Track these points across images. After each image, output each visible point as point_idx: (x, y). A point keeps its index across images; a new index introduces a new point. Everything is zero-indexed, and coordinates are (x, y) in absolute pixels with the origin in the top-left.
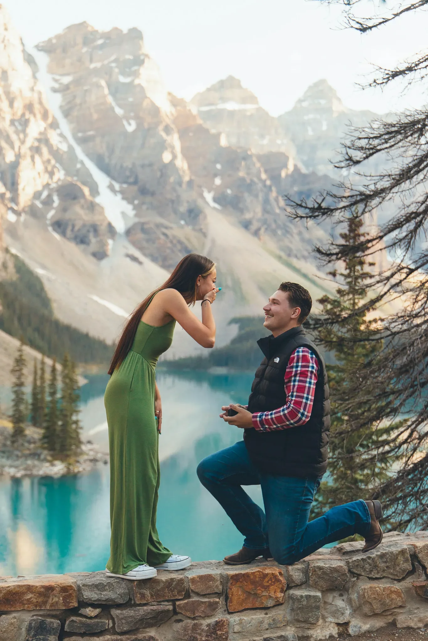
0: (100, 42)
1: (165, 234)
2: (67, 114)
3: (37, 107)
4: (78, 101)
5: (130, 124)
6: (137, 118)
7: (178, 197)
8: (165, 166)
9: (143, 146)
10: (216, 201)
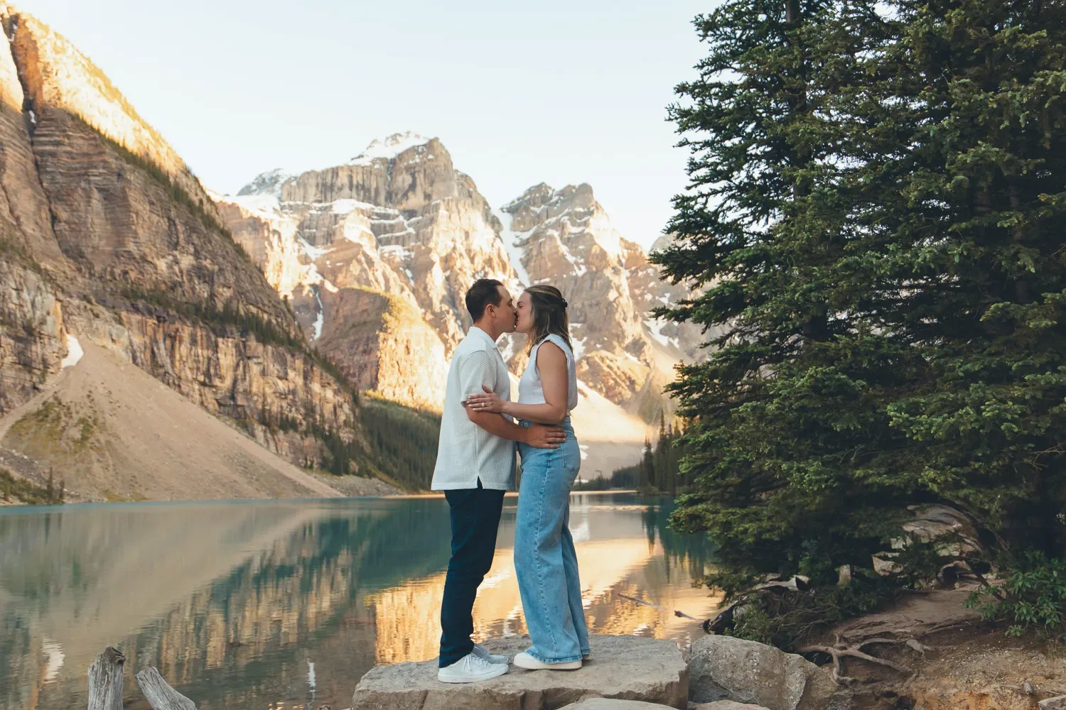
0: (555, 199)
1: (609, 367)
2: (526, 263)
3: (496, 261)
4: (534, 253)
5: (580, 269)
6: (587, 263)
7: (623, 332)
8: (610, 304)
9: (591, 287)
10: (662, 332)
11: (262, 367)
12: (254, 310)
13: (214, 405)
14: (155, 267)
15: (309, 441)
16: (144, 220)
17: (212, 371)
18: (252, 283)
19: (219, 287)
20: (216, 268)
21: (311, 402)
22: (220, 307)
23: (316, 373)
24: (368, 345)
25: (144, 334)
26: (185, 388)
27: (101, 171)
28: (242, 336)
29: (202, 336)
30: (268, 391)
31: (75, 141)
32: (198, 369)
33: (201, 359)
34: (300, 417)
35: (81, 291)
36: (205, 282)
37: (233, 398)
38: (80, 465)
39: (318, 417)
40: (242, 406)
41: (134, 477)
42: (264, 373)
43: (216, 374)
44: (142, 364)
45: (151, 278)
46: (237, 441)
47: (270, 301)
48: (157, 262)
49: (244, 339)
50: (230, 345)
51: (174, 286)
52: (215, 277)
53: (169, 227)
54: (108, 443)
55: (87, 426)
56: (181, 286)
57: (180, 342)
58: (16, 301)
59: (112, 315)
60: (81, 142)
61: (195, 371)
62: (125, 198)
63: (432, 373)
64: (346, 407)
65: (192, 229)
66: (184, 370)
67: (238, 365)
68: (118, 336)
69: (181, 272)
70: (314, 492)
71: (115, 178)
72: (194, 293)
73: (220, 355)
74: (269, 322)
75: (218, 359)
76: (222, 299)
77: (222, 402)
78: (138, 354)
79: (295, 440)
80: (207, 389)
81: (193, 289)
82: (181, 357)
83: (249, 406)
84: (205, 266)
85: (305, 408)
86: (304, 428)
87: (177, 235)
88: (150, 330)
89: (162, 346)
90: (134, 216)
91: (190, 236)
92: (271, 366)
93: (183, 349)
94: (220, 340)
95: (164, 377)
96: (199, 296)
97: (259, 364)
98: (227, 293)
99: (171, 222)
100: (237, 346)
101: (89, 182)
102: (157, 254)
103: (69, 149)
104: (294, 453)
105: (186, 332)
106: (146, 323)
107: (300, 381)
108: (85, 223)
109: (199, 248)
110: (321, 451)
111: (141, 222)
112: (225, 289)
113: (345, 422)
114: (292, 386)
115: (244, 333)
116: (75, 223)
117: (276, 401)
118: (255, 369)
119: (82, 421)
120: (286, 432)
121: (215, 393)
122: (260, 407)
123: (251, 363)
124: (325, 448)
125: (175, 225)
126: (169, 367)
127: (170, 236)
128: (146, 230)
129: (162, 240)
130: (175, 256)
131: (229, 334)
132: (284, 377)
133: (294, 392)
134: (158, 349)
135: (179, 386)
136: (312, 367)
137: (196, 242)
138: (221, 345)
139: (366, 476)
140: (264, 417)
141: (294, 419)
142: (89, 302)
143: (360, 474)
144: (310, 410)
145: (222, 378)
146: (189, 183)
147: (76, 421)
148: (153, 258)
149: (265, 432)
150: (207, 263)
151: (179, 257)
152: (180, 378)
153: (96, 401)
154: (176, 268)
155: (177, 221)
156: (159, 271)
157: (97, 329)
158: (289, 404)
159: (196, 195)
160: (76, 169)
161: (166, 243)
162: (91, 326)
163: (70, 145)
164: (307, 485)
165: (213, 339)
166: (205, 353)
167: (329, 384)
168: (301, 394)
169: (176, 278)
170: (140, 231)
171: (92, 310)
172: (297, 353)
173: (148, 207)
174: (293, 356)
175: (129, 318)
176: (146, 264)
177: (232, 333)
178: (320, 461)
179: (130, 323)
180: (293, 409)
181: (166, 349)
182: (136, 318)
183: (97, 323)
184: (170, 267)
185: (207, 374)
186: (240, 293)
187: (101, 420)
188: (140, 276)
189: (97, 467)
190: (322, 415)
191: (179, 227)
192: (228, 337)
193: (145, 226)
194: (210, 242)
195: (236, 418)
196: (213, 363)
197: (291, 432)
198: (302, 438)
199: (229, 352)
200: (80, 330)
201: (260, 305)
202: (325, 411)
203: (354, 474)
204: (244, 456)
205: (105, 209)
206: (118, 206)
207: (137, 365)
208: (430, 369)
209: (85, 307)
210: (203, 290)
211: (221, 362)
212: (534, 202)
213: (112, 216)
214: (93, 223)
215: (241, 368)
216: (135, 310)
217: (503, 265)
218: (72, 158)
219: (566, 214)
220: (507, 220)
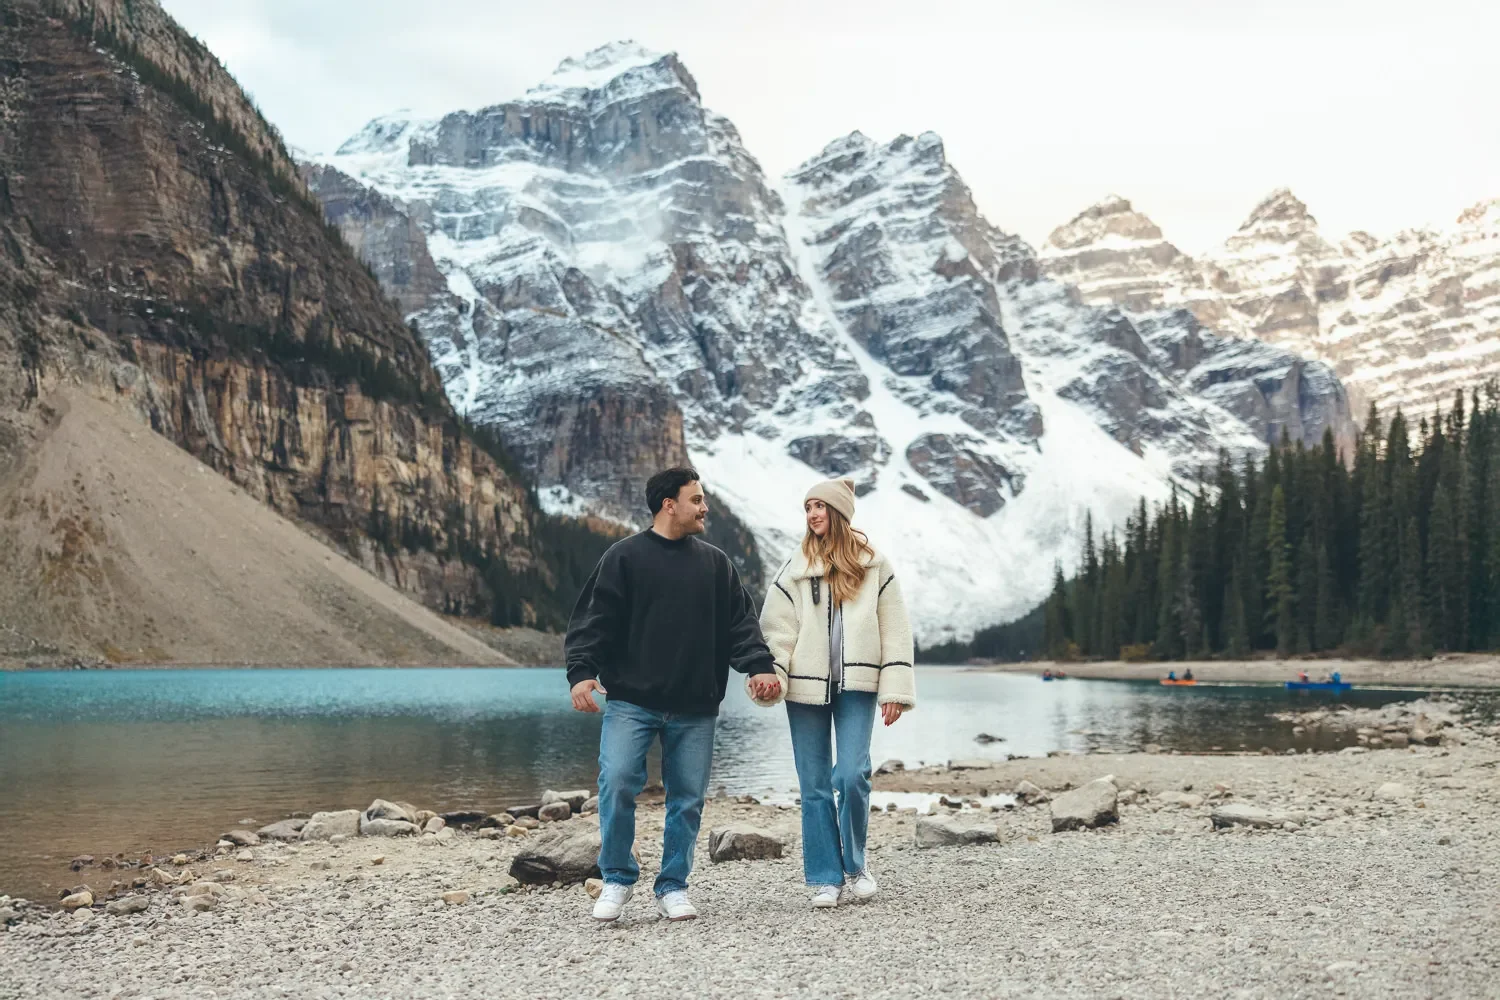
0: (877, 160)
1: (969, 453)
2: (827, 272)
10: (1063, 393)
11: (371, 439)
12: (358, 340)
13: (291, 502)
14: (189, 262)
15: (454, 567)
16: (169, 181)
17: (287, 444)
18: (355, 294)
19: (298, 300)
20: (293, 266)
21: (457, 500)
22: (300, 333)
23: (465, 451)
24: (555, 409)
25: (171, 378)
26: (241, 474)
27: (96, 95)
28: (338, 384)
29: (269, 383)
30: (381, 478)
32: (263, 440)
33: (268, 422)
34: (437, 526)
35: (65, 303)
36: (273, 290)
37: (322, 490)
38: (59, 600)
39: (468, 527)
40: (339, 505)
41: (151, 620)
42: (376, 450)
43: (294, 451)
44: (169, 429)
45: (182, 283)
46: (327, 563)
47: (386, 326)
48: (193, 256)
49: (341, 390)
50: (317, 400)
51: (221, 296)
52: (292, 282)
53: (212, 194)
54: (108, 562)
55: (73, 534)
56: (234, 298)
57: (232, 395)
59: (116, 345)
61: (258, 444)
62: (137, 142)
63: (664, 459)
64: (517, 512)
65: (251, 198)
66: (239, 441)
67: (331, 435)
68: (128, 383)
69: (233, 271)
70: (458, 652)
71: (118, 108)
72: (255, 310)
73: (302, 418)
74: (385, 360)
75: (298, 424)
76: (304, 320)
77: (306, 499)
78: (162, 413)
79: (429, 566)
80: (278, 475)
81: (253, 302)
82: (234, 418)
83: (350, 506)
84: (275, 262)
85: (444, 509)
86: (443, 545)
87: (225, 207)
88: (180, 372)
89: (201, 398)
90: (152, 173)
91: (247, 210)
92: (387, 437)
93: (237, 406)
94: (301, 391)
95: (207, 455)
96: (263, 314)
97: (366, 433)
98: (314, 310)
99: (216, 185)
100: (328, 402)
101: (76, 115)
102: (192, 240)
104: (427, 587)
105: (242, 376)
106: (175, 359)
107: (436, 464)
108: (70, 186)
109: (262, 230)
110: (474, 585)
111: (164, 185)
112: (309, 304)
113: (514, 536)
114: (422, 474)
115: (341, 380)
116: (54, 187)
117: (395, 497)
118: (359, 441)
119: (63, 523)
120: (413, 552)
121: (292, 482)
122: (369, 507)
123: (355, 431)
124: (480, 580)
125: (222, 190)
126: (213, 436)
127: (214, 210)
128: (174, 200)
129: (201, 216)
130: (222, 246)
131: (316, 380)
132: (410, 458)
133: (426, 483)
134: (196, 405)
135: (232, 470)
136: (457, 441)
137: (259, 220)
138: (302, 400)
139: (549, 629)
140: (376, 525)
141: (427, 529)
142: (79, 322)
143: (540, 626)
144: (455, 514)
145: (304, 457)
146: (248, 122)
147: (54, 524)
148: (185, 248)
149: (376, 550)
150: (277, 257)
151: (229, 246)
152: (231, 455)
153: (89, 490)
154: (225, 267)
155: (226, 184)
156: (196, 271)
157: (91, 367)
158: (417, 504)
159: (261, 142)
161: (208, 222)
162: (81, 362)
164: (447, 641)
165: (289, 389)
166: (276, 413)
167: (487, 470)
168: (440, 487)
169: (225, 283)
170: (163, 201)
171: (82, 336)
172: (432, 419)
173: (175, 159)
174: (425, 421)
175: (145, 352)
176: (174, 259)
177: (320, 380)
178: (472, 602)
179: (146, 357)
180: (426, 513)
181: (208, 406)
182: (156, 350)
183: (91, 356)
184: (213, 262)
185: (278, 449)
186: (336, 311)
187: (96, 524)
188: (163, 279)
189: (89, 605)
190: (475, 523)
191: (229, 195)
192: (314, 387)
193: (171, 192)
194: (282, 222)
195: (329, 527)
196: (288, 429)
197: (422, 552)
198: (441, 563)
199: (316, 412)
200: (63, 369)
201: (369, 333)
202: (480, 518)
203: (530, 625)
204: (341, 589)
205: (104, 162)
206: (126, 157)
207: (160, 431)
208: (660, 452)
209: (71, 330)
210: (270, 305)
211: (303, 428)
212: (838, 165)
213: (116, 173)
214: (83, 187)
215: (337, 439)
216: (155, 336)
217: (787, 276)
218: (48, 74)
219: (897, 188)
220: (794, 197)
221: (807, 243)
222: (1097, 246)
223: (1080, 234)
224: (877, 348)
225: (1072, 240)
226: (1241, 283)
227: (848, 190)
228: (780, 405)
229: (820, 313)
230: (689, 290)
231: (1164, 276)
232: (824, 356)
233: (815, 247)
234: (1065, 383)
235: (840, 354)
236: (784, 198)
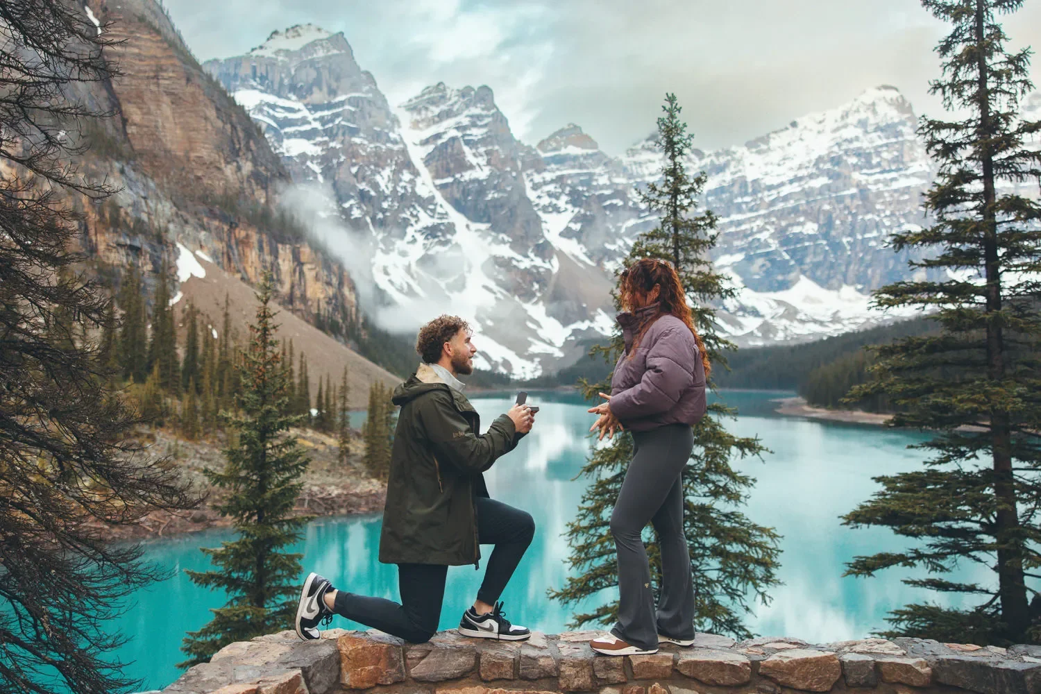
0: (454, 99)
2: (428, 164)
5: (483, 171)
6: (488, 165)
10: (561, 234)
11: (314, 273)
14: (223, 173)
16: (212, 126)
17: (275, 276)
19: (272, 193)
20: (269, 174)
21: (345, 305)
22: (275, 213)
25: (221, 240)
27: (171, 74)
28: (295, 243)
29: (266, 242)
30: (320, 296)
31: (143, 43)
33: (267, 264)
34: (341, 320)
36: (263, 188)
37: (292, 300)
40: (301, 310)
42: (317, 278)
45: (219, 184)
48: (225, 169)
49: (296, 246)
50: (288, 251)
51: (238, 192)
52: (269, 183)
53: (232, 132)
56: (243, 193)
57: (251, 249)
58: (146, 209)
59: (196, 221)
60: (149, 44)
62: (195, 103)
65: (249, 135)
66: (256, 275)
67: (295, 271)
68: (206, 242)
69: (243, 178)
71: (184, 83)
72: (254, 199)
73: (280, 261)
75: (279, 264)
76: (276, 206)
81: (253, 194)
82: (253, 262)
84: (261, 172)
87: (239, 141)
88: (225, 237)
89: (236, 251)
91: (248, 143)
92: (322, 271)
93: (253, 255)
94: (280, 246)
96: (258, 202)
97: (311, 269)
99: (234, 128)
100: (293, 252)
101: (158, 85)
102: (225, 160)
103: (136, 51)
105: (254, 238)
106: (222, 229)
107: (337, 285)
108: (156, 127)
109: (254, 155)
114: (334, 291)
115: (296, 240)
116: (145, 127)
117: (325, 305)
118: (309, 274)
120: (335, 335)
121: (276, 298)
122: (316, 311)
123: (306, 268)
126: (243, 272)
129: (227, 146)
130: (238, 163)
131: (287, 240)
132: (329, 284)
133: (335, 297)
134: (234, 255)
137: (252, 149)
138: (281, 251)
141: (338, 323)
142: (178, 208)
144: (345, 313)
145: (280, 281)
148: (220, 164)
150: (262, 169)
151: (241, 163)
152: (252, 283)
154: (239, 175)
155: (239, 128)
156: (226, 177)
157: (188, 235)
158: (333, 309)
160: (145, 72)
161: (231, 150)
162: (184, 232)
163: (137, 47)
165: (274, 245)
166: (270, 258)
169: (240, 185)
171: (182, 216)
175: (210, 224)
176: (215, 170)
177: (289, 240)
179: (210, 228)
180: (336, 313)
181: (239, 255)
182: (214, 224)
183: (188, 229)
184: (234, 173)
185: (272, 280)
188: (211, 182)
192: (286, 244)
196: (275, 267)
197: (338, 336)
199: (287, 258)
205: (174, 113)
206: (188, 111)
210: (260, 196)
211: (282, 267)
212: (433, 102)
213: (182, 120)
214: (164, 127)
215: (297, 274)
216: (212, 215)
217: (408, 165)
218: (141, 60)
219: (467, 116)
220: (406, 118)
221: (415, 144)
222: (563, 151)
223: (554, 145)
224: (459, 206)
225: (550, 147)
226: (635, 174)
227: (438, 116)
228: (408, 238)
229: (426, 185)
230: (354, 170)
231: (598, 170)
232: (431, 210)
233: (419, 147)
234: (562, 228)
235: (439, 210)
236: (401, 119)
